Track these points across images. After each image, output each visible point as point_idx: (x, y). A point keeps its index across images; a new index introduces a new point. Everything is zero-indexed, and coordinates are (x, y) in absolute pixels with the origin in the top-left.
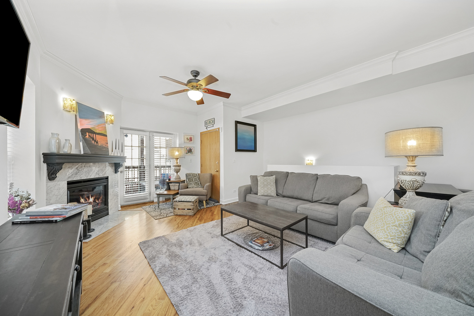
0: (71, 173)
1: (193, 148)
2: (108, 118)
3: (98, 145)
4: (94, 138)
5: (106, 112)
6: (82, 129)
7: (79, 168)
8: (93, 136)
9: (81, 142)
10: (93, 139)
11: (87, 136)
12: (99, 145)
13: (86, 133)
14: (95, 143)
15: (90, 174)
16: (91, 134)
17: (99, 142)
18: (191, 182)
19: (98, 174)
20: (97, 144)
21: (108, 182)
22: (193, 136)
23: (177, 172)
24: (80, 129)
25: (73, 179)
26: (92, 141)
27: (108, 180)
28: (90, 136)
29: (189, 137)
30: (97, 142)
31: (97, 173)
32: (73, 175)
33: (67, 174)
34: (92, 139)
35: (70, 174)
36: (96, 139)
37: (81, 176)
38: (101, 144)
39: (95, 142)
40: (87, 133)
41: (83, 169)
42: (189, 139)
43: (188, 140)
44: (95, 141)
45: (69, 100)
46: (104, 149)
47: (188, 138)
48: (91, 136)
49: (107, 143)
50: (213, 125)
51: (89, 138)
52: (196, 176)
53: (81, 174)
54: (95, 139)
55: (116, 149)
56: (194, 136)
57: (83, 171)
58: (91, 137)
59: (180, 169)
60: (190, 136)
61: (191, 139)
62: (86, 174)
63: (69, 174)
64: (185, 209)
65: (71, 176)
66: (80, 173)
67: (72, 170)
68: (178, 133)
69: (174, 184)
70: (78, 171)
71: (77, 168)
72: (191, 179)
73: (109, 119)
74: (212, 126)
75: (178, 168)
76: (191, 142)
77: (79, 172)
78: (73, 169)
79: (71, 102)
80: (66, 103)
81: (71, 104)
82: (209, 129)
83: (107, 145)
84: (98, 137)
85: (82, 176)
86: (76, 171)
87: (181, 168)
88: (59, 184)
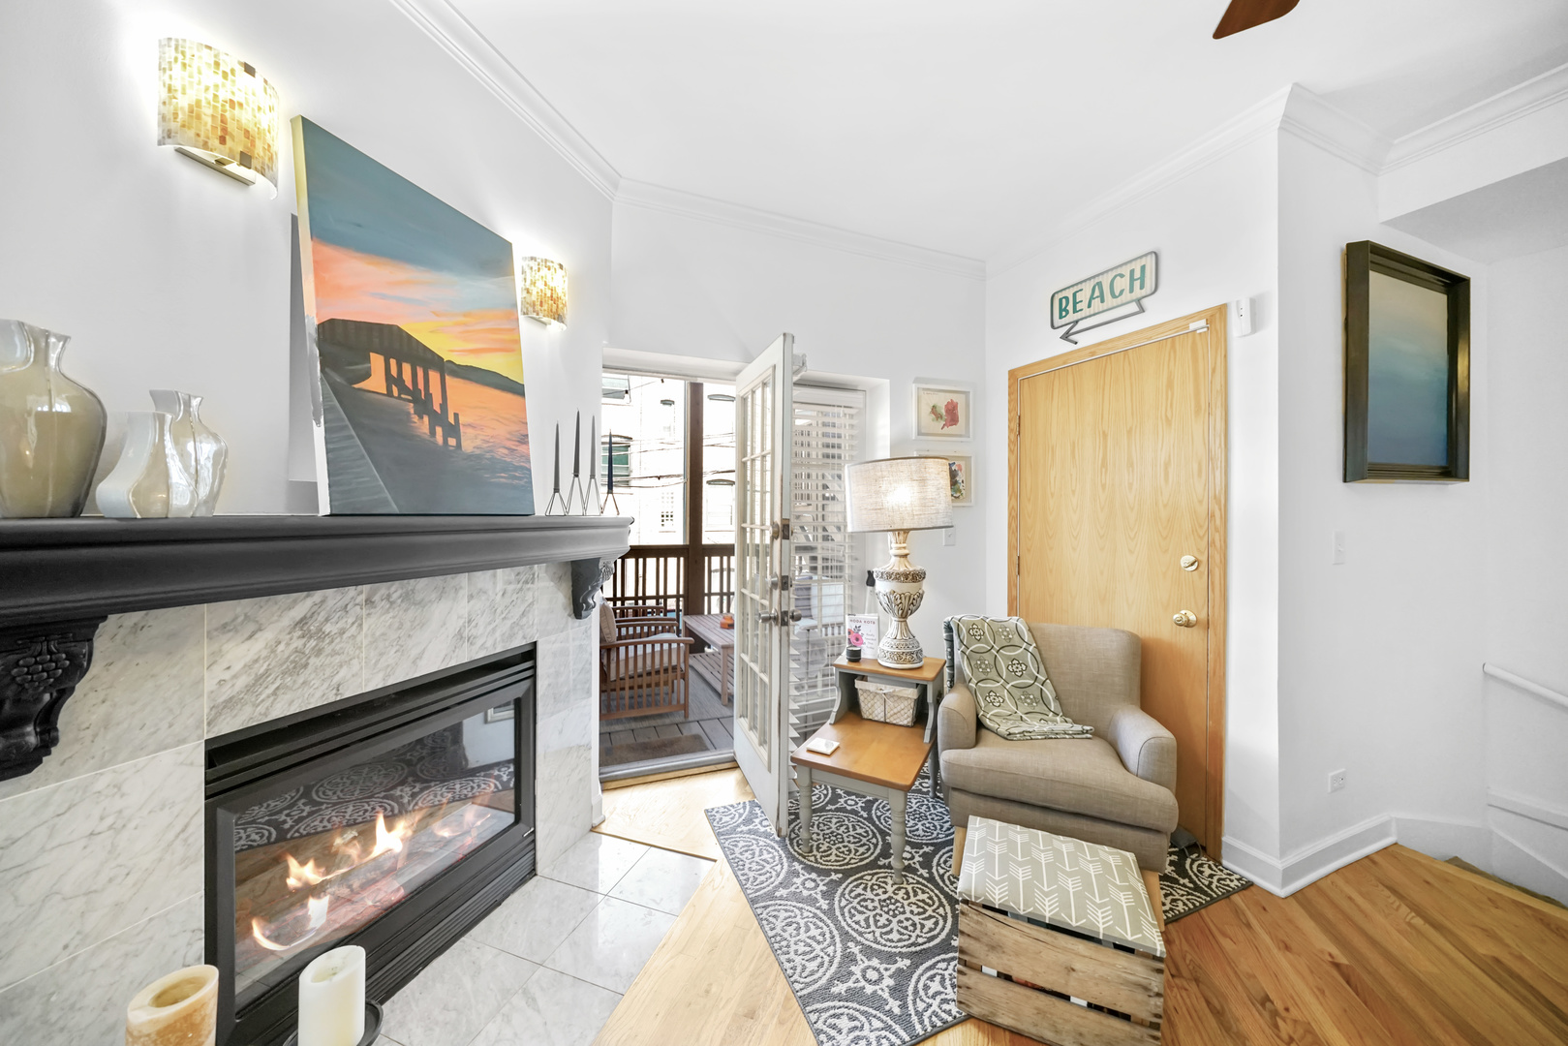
0: (248, 667)
1: (962, 464)
2: (533, 283)
3: (459, 445)
4: (429, 395)
5: (525, 241)
6: (332, 321)
7: (321, 617)
8: (421, 386)
9: (318, 423)
10: (423, 405)
11: (376, 383)
12: (468, 446)
13: (368, 360)
14: (433, 433)
15: (414, 653)
16: (407, 368)
17: (469, 425)
18: (990, 685)
19: (471, 640)
20: (452, 442)
21: (534, 677)
22: (963, 396)
23: (904, 616)
24: (316, 323)
25: (266, 715)
26: (415, 418)
27: (534, 667)
28: (399, 381)
29: (941, 402)
30: (453, 430)
31: (465, 634)
32: (260, 679)
33: (209, 684)
34: (416, 400)
35: (235, 677)
36: (444, 405)
37: (336, 679)
38: (478, 442)
39: (439, 430)
40: (377, 361)
41: (359, 622)
42: (943, 412)
43: (938, 417)
44: (438, 419)
45: (208, 57)
46: (502, 478)
47: (939, 404)
48: (408, 383)
49: (524, 439)
50: (1138, 301)
51: (390, 393)
52: (1016, 640)
53: (337, 659)
54: (437, 408)
55: (576, 474)
56: (966, 393)
57: (354, 637)
58: (403, 388)
59: (921, 596)
60: (949, 397)
61: (951, 415)
62: (382, 654)
63: (221, 683)
64: (1067, 998)
65: (249, 689)
66: (334, 653)
67: (258, 646)
68: (886, 382)
69: (888, 689)
70: (313, 643)
71: (302, 622)
72: (988, 659)
73: (540, 285)
74: (1134, 307)
75: (908, 588)
76: (952, 429)
77: (318, 652)
78: (267, 636)
79: (219, 79)
80: (177, 84)
81: (224, 95)
82: (1085, 340)
83: (521, 448)
84: (463, 398)
85: (343, 672)
86: (298, 643)
87: (925, 586)
88: (118, 787)
